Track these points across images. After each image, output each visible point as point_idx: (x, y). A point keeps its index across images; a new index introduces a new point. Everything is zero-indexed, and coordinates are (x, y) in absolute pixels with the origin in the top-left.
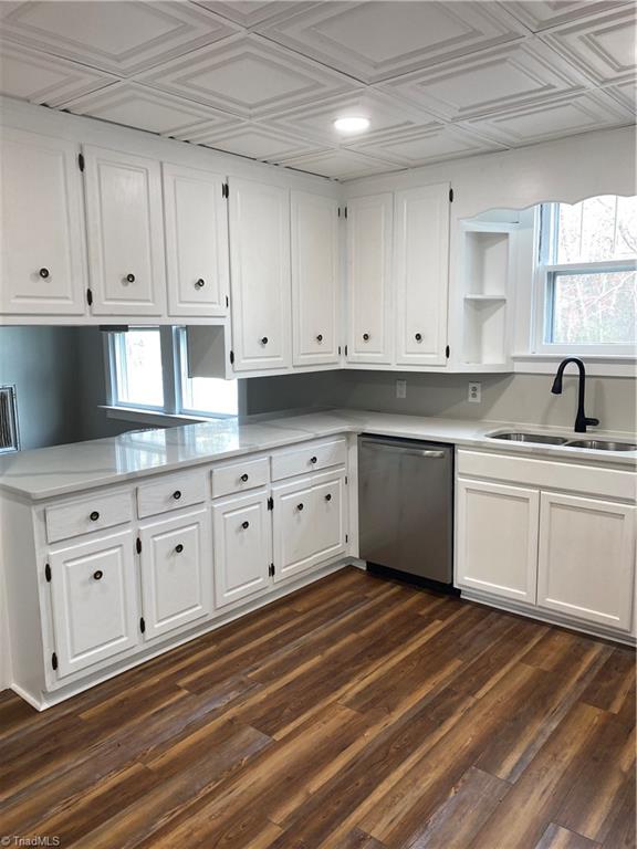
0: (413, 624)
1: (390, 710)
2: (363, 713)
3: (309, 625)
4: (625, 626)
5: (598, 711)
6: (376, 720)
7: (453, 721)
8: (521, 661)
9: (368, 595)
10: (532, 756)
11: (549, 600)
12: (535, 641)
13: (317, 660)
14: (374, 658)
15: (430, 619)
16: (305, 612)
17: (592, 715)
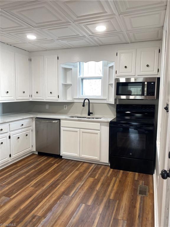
0: (50, 165)
1: (43, 186)
2: (36, 188)
3: (21, 169)
4: (99, 159)
5: (92, 179)
6: (39, 189)
7: (59, 186)
8: (76, 170)
9: (38, 160)
10: (77, 190)
11: (82, 155)
12: (80, 165)
13: (24, 177)
14: (39, 175)
15: (54, 164)
16: (20, 166)
17: (91, 179)
